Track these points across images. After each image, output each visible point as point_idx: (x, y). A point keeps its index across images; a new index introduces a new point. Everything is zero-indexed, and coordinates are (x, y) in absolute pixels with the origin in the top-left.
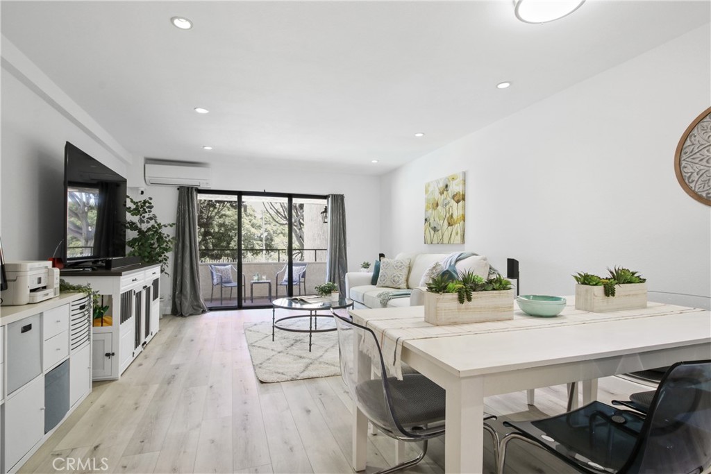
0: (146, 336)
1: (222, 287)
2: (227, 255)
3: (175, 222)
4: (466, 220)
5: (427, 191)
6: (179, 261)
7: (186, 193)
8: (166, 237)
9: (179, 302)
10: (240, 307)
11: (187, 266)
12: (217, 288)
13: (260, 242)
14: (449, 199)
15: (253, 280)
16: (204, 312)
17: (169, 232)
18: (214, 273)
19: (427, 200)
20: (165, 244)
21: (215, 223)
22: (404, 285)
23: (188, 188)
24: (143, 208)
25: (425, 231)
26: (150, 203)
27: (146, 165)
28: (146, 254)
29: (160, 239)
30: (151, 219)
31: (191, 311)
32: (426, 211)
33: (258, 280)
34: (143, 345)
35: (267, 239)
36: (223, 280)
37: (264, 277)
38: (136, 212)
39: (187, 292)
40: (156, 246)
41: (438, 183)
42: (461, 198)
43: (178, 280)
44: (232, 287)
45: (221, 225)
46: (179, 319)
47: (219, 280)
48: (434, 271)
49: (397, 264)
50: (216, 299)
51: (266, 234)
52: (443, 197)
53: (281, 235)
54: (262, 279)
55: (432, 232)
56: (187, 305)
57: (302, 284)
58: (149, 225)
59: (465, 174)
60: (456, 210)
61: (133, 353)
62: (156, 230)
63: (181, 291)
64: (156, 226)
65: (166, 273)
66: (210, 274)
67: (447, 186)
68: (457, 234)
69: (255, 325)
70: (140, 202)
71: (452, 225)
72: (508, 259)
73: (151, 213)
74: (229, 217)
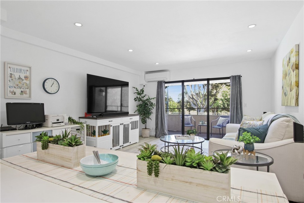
0: (124, 143)
6: (157, 114)
11: (159, 116)
15: (199, 124)
19: (283, 72)
23: (161, 82)
27: (145, 74)
31: (161, 135)
32: (283, 80)
34: (121, 146)
39: (159, 127)
41: (287, 57)
43: (156, 122)
52: (288, 68)
54: (205, 124)
55: (284, 96)
59: (298, 46)
60: (293, 77)
64: (148, 99)
65: (150, 119)
67: (290, 59)
71: (291, 91)
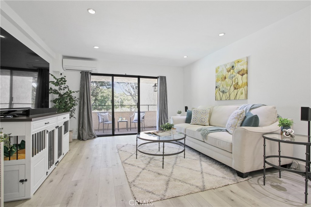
0: (59, 157)
1: (104, 124)
2: (105, 109)
3: (79, 90)
4: (248, 85)
5: (217, 71)
6: (82, 111)
7: (85, 75)
8: (74, 98)
9: (81, 133)
10: (113, 135)
11: (86, 113)
12: (101, 125)
13: (118, 103)
14: (234, 74)
15: (119, 120)
16: (95, 137)
17: (76, 95)
18: (100, 117)
19: (217, 77)
20: (74, 102)
21: (99, 95)
22: (208, 124)
23: (86, 72)
24: (61, 81)
25: (216, 93)
26: (65, 79)
27: (63, 59)
28: (63, 107)
29: (71, 99)
30: (65, 88)
31: (88, 137)
32: (216, 82)
33: (121, 120)
34: (56, 164)
35: (121, 102)
36: (105, 120)
37: (124, 119)
38: (57, 84)
39: (86, 127)
40: (68, 102)
41: (226, 65)
42: (244, 73)
43: (81, 121)
44: (108, 124)
45: (102, 96)
46: (81, 142)
47: (102, 121)
48: (241, 116)
49: (203, 112)
50: (101, 130)
51: (120, 100)
52: (229, 73)
53: (127, 100)
54: (123, 120)
55: (221, 94)
56: (85, 134)
57: (143, 122)
58: (65, 91)
59: (247, 58)
60: (241, 80)
61: (47, 173)
62: (69, 94)
63: (82, 127)
64: (69, 92)
65: (74, 117)
66: (98, 117)
67: (233, 67)
68: (242, 93)
69: (123, 146)
70: (59, 79)
71: (237, 89)
72: (302, 108)
73: (66, 85)
74: (105, 93)
